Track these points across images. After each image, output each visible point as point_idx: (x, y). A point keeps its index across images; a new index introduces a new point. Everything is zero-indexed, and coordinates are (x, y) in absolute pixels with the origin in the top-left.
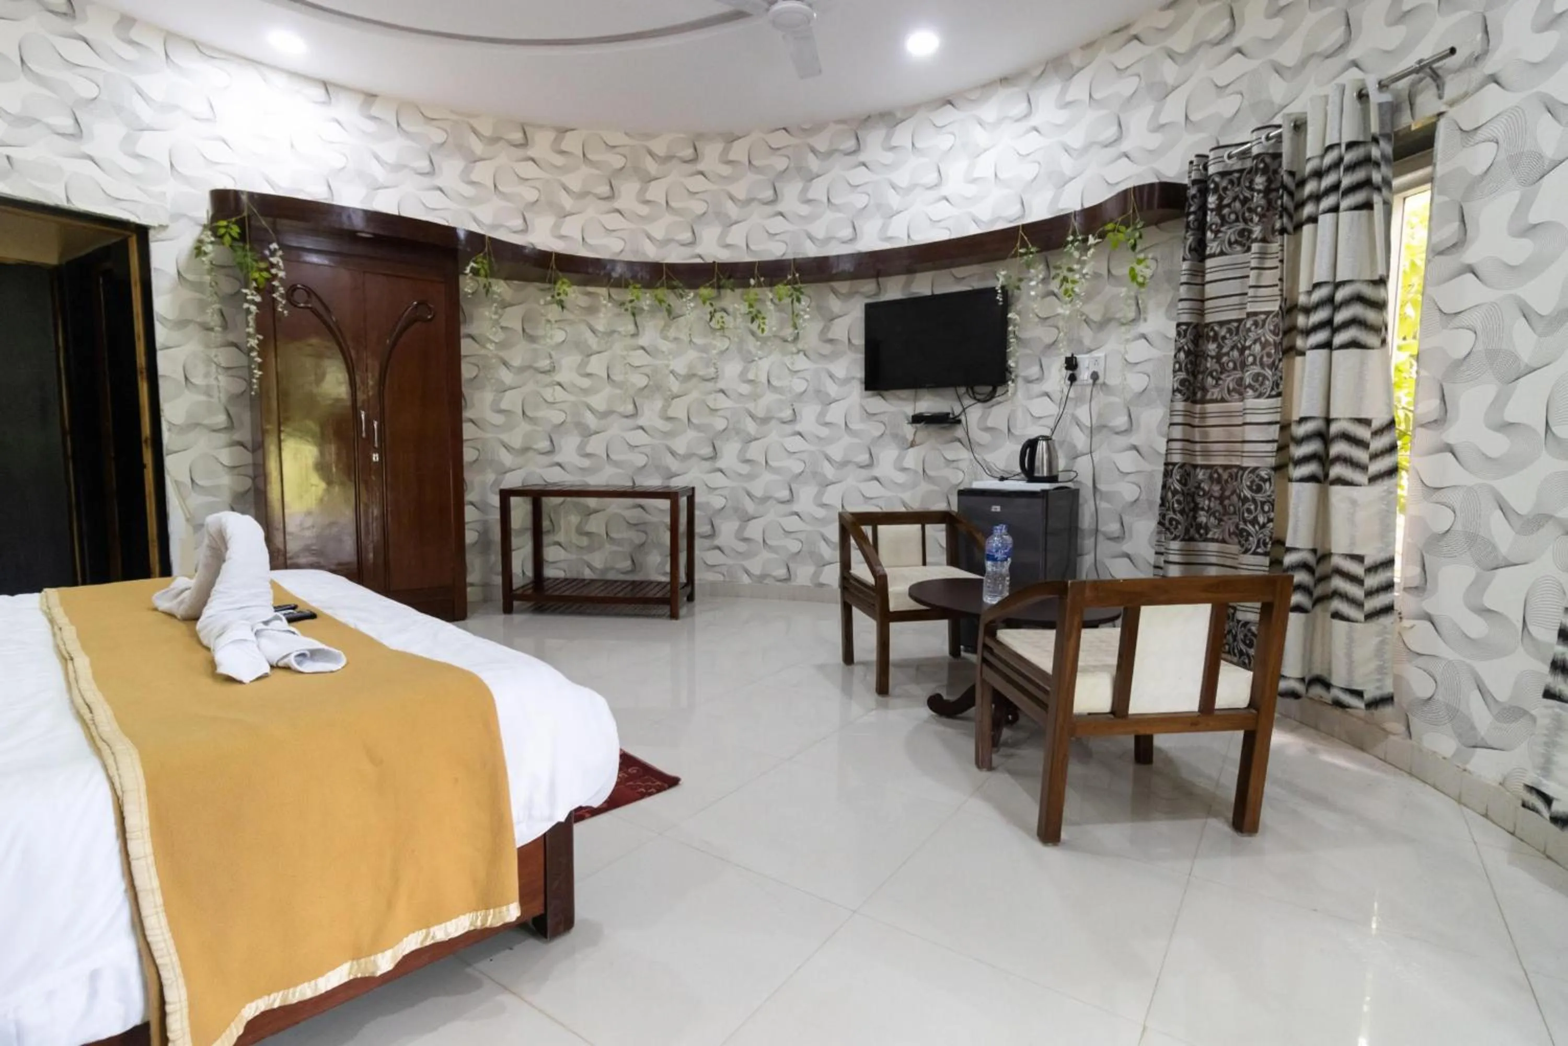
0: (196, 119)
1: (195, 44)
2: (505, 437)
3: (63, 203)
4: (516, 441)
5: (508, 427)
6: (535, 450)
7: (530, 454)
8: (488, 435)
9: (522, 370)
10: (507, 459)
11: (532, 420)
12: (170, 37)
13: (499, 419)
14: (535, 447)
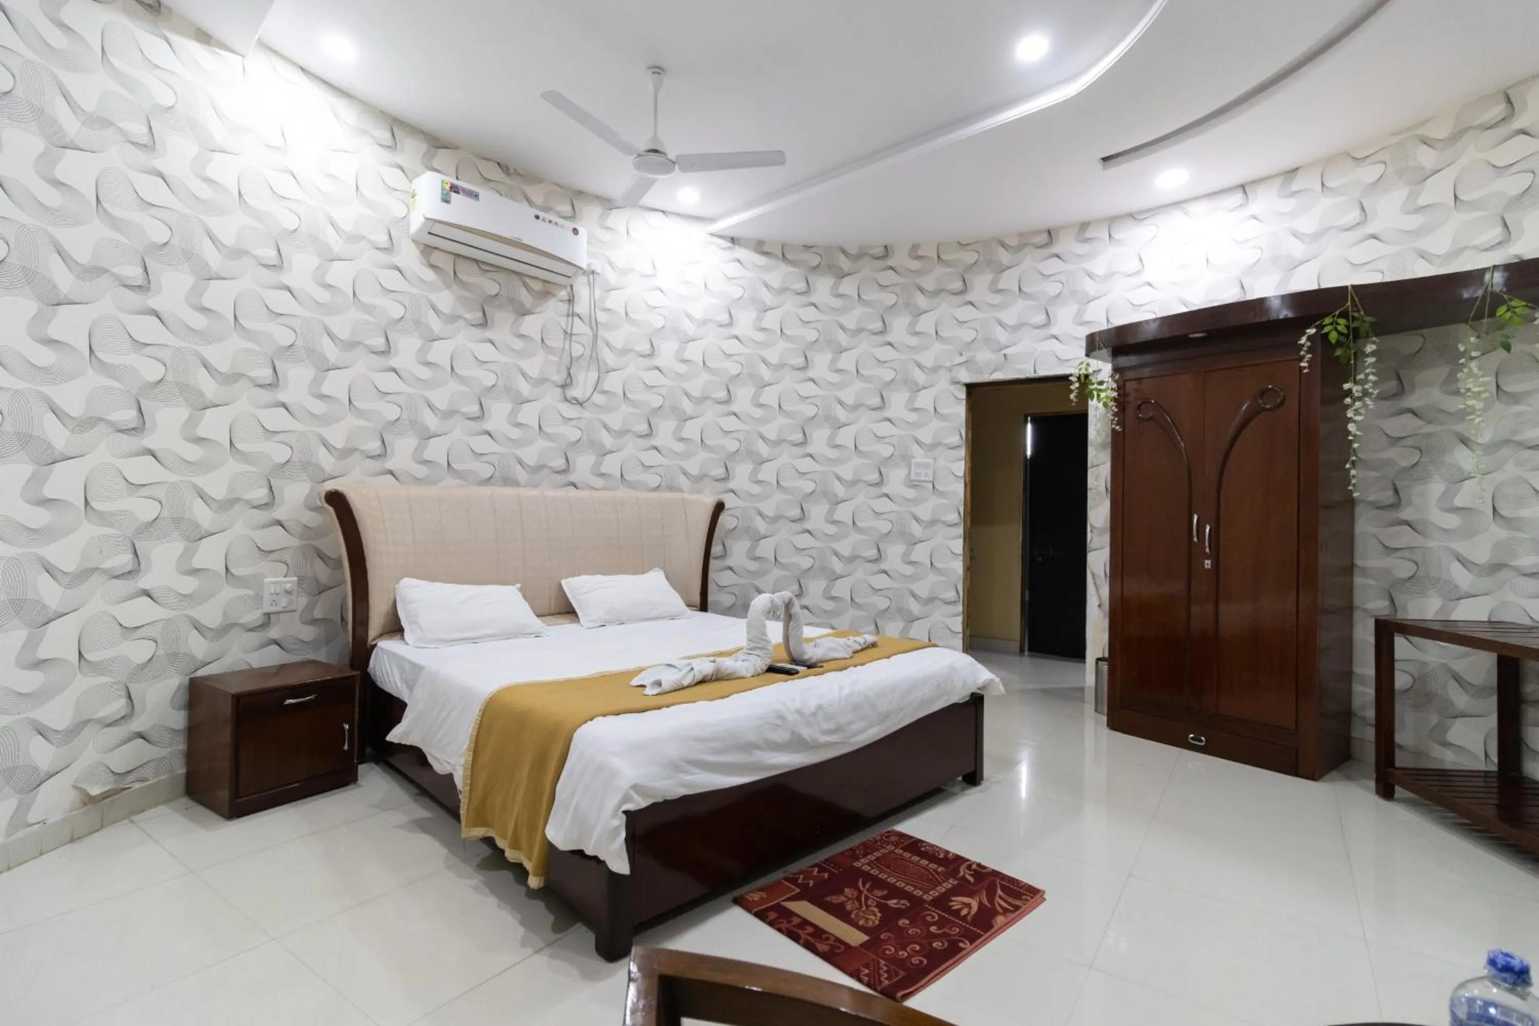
0: (1129, 276)
1: (1131, 216)
2: (1460, 547)
3: (1031, 375)
4: (1481, 552)
5: (1469, 532)
6: (1515, 569)
7: (1503, 574)
8: (1432, 544)
9: (1493, 447)
10: (1462, 578)
11: (1510, 523)
12: (1113, 221)
13: (1452, 521)
14: (1513, 563)
